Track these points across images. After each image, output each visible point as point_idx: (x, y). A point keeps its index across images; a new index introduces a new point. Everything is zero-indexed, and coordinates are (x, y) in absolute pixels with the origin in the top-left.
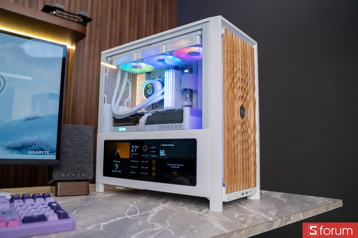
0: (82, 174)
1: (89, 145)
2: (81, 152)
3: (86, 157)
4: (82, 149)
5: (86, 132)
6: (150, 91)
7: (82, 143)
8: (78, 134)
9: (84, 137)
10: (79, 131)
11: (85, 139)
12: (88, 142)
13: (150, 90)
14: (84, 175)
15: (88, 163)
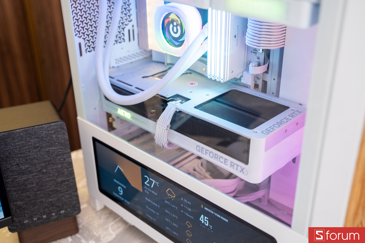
0: (60, 211)
1: (65, 159)
2: (51, 175)
3: (62, 182)
4: (52, 169)
5: (54, 136)
6: (175, 31)
7: (49, 159)
8: (37, 145)
9: (51, 148)
10: (39, 138)
11: (54, 150)
12: (60, 155)
13: (175, 28)
14: (64, 211)
15: (67, 191)
